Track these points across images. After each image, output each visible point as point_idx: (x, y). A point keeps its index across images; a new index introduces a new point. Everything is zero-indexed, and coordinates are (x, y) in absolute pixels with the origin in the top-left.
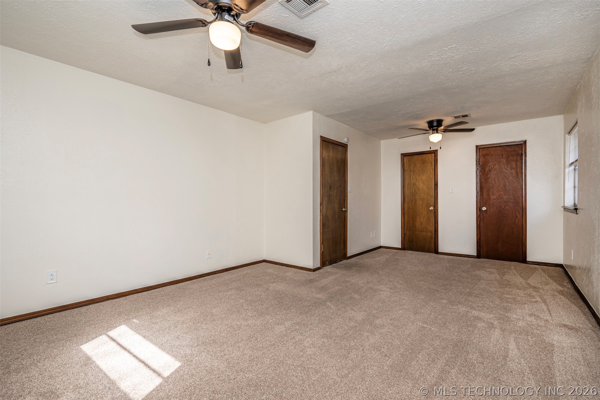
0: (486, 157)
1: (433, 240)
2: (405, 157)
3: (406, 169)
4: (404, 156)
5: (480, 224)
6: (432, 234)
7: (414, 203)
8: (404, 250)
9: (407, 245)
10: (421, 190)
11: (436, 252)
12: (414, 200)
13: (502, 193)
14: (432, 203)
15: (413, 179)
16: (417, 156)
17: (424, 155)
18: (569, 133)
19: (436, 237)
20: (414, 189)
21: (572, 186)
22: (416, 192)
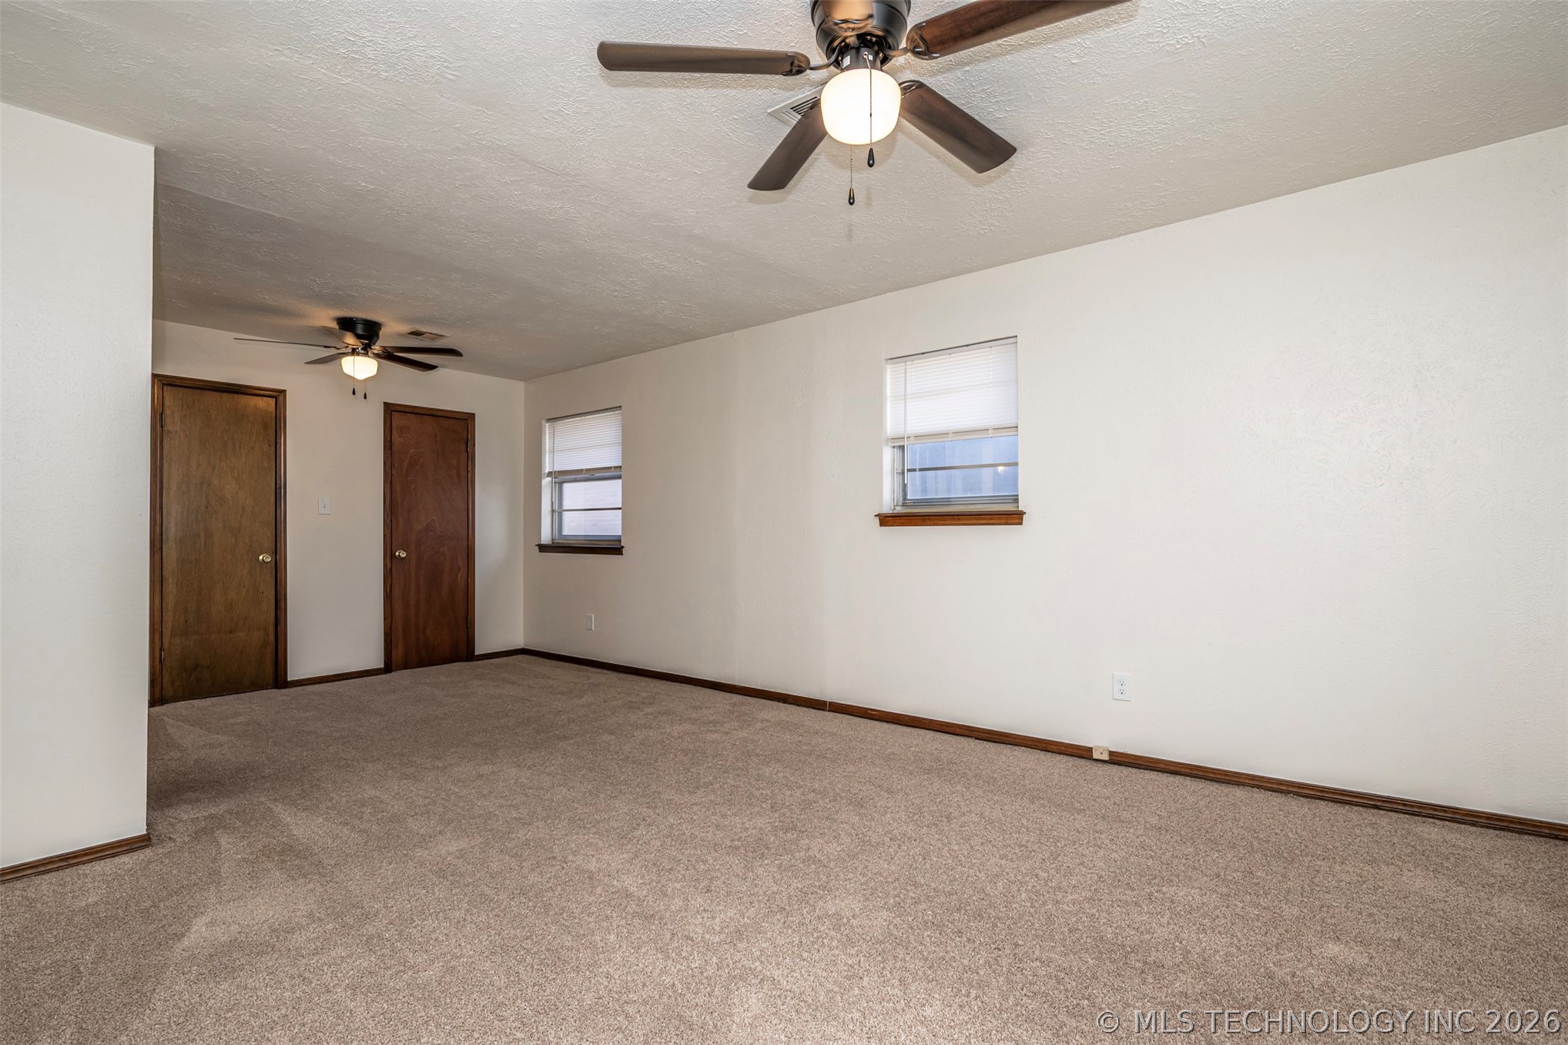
0: (404, 435)
1: (270, 650)
2: (169, 388)
3: (170, 428)
4: (164, 384)
5: (391, 591)
6: (267, 634)
7: (206, 542)
8: (162, 705)
10: (231, 503)
11: (280, 681)
12: (202, 534)
13: (434, 518)
14: (268, 543)
15: (199, 465)
16: (217, 394)
17: (240, 395)
18: (549, 420)
19: (281, 638)
20: (204, 499)
21: (549, 509)
22: (210, 508)
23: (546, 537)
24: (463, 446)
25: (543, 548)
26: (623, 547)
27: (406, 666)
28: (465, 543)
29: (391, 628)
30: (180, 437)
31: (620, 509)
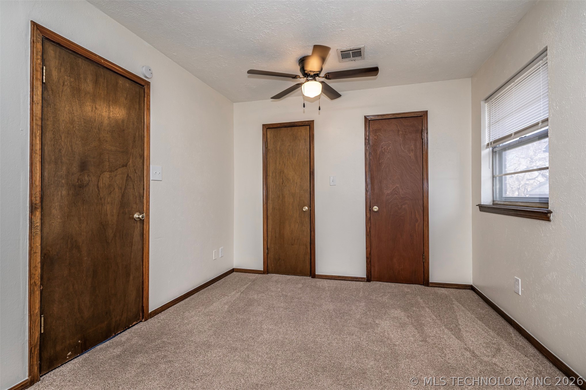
0: (377, 134)
1: (308, 257)
2: (269, 130)
4: (267, 129)
5: (370, 231)
6: (307, 248)
7: (282, 200)
8: (268, 274)
9: (271, 265)
10: (292, 181)
11: (312, 274)
12: (281, 197)
13: (398, 185)
14: (307, 201)
15: (280, 164)
16: (286, 129)
17: (295, 127)
18: (487, 99)
19: (312, 252)
20: (281, 180)
21: (490, 175)
22: (283, 184)
23: (486, 199)
24: (419, 135)
25: (483, 208)
26: (550, 212)
27: (380, 279)
28: (421, 202)
29: (370, 254)
30: (273, 151)
31: (547, 168)
